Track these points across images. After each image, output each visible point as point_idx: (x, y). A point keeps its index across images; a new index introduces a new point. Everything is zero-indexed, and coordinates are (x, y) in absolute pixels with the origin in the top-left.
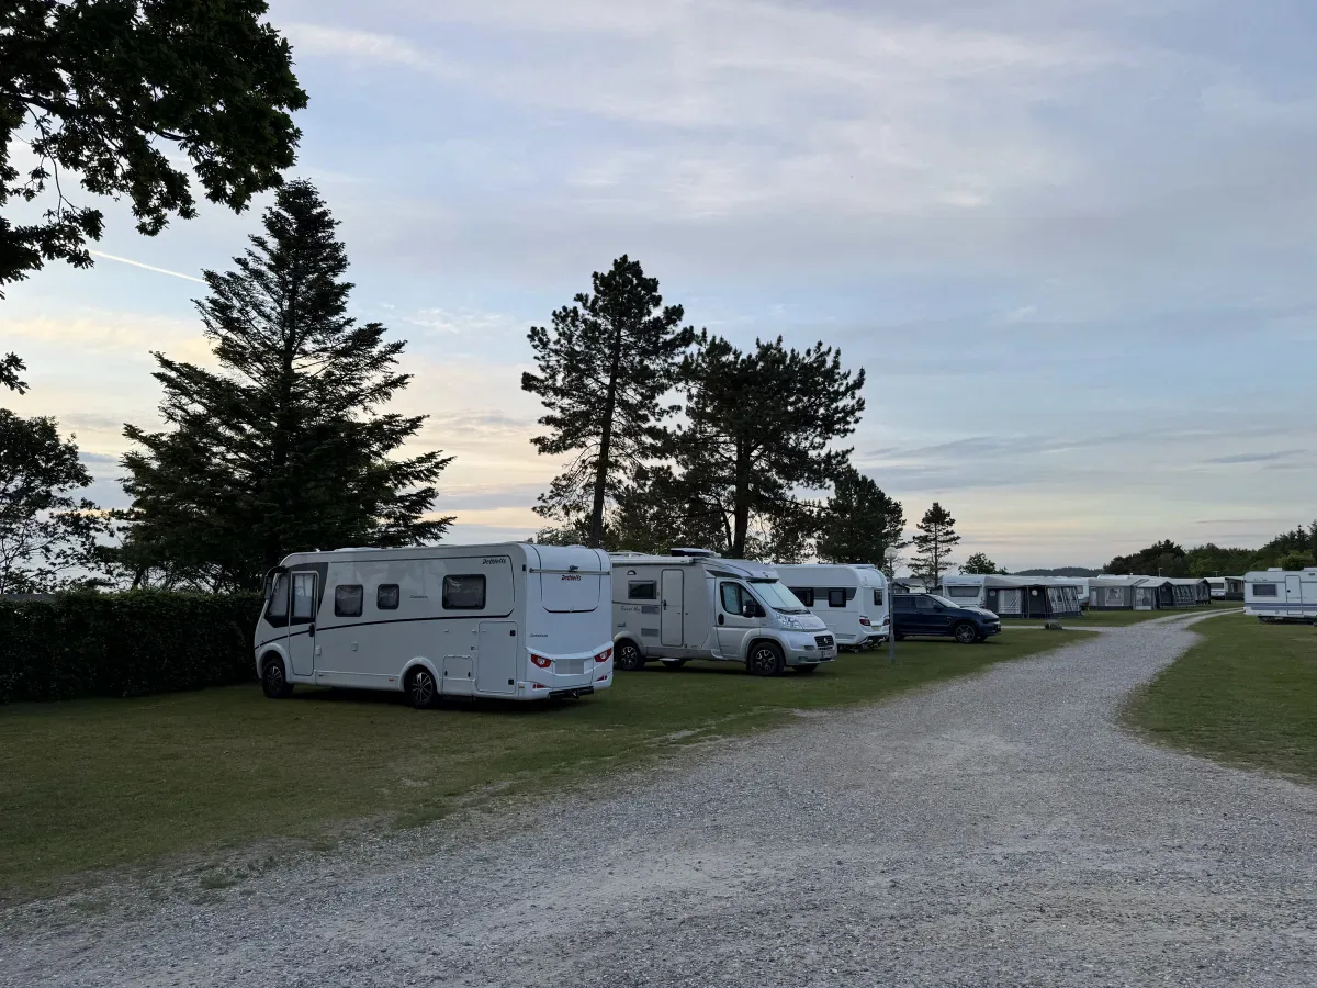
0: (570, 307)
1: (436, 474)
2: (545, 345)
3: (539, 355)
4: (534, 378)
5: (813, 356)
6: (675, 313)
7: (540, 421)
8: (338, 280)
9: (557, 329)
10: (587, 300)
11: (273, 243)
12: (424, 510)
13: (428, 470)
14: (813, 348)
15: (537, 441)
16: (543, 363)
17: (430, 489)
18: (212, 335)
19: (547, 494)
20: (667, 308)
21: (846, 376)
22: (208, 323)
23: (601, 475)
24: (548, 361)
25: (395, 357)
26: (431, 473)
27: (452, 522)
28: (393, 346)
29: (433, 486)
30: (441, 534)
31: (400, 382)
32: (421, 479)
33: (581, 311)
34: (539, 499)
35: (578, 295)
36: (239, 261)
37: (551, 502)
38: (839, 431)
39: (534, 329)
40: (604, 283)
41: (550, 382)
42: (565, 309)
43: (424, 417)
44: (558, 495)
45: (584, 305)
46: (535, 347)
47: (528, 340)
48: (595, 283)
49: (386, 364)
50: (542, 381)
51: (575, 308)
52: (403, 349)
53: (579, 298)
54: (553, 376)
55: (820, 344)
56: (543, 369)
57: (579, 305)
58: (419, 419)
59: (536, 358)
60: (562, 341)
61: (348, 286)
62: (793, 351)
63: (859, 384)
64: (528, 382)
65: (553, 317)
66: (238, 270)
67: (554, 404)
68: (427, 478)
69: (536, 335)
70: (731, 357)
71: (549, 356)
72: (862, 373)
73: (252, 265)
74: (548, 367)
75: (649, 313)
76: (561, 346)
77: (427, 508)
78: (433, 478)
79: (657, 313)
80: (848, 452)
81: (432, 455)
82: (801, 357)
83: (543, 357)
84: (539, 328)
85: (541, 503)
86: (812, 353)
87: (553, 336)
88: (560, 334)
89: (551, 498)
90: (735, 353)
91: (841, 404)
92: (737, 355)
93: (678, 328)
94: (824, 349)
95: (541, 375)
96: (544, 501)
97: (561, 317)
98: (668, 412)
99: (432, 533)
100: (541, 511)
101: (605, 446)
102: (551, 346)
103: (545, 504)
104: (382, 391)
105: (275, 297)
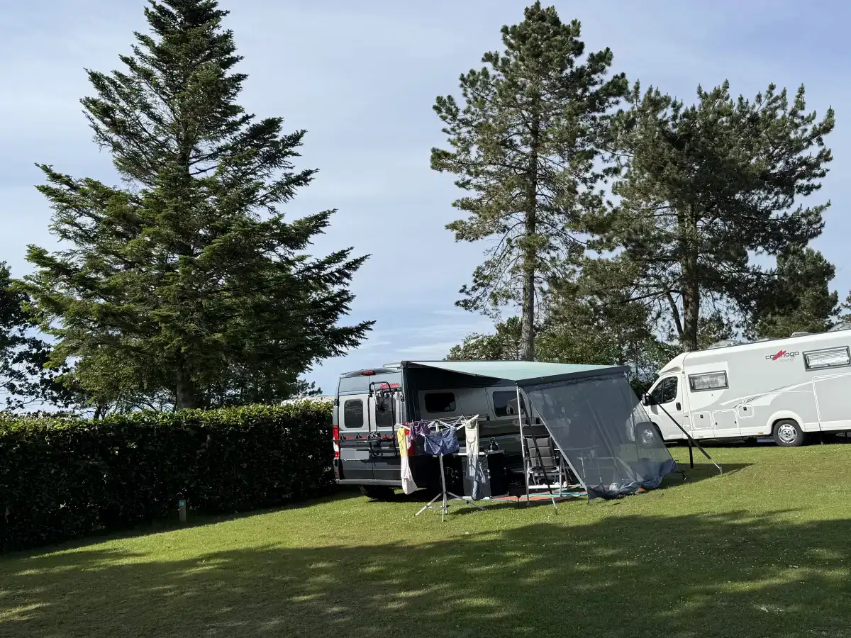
0: (478, 70)
1: (348, 276)
2: (454, 117)
3: (448, 127)
4: (446, 155)
5: (765, 102)
6: (601, 60)
7: (454, 205)
8: (229, 73)
9: (465, 95)
10: (497, 59)
11: (158, 39)
12: (340, 315)
13: (339, 271)
14: (764, 93)
15: (453, 226)
16: (453, 137)
17: (344, 292)
18: (102, 142)
19: (470, 285)
20: (592, 55)
21: (809, 120)
22: (97, 129)
23: (531, 255)
24: (459, 134)
25: (295, 149)
26: (343, 274)
27: (371, 327)
28: (289, 138)
29: (347, 288)
30: (360, 340)
31: (304, 178)
32: (334, 283)
33: (492, 72)
34: (462, 291)
35: (486, 55)
36: (126, 60)
37: (475, 295)
38: (800, 189)
39: (439, 99)
40: (515, 36)
41: (462, 157)
42: (473, 72)
43: (329, 212)
44: (482, 285)
45: (495, 64)
46: (444, 118)
47: (435, 112)
48: (505, 39)
49: (286, 159)
50: (454, 156)
51: (485, 69)
52: (302, 140)
53: (489, 57)
54: (466, 149)
55: (772, 87)
56: (454, 143)
57: (489, 65)
58: (324, 215)
59: (444, 130)
60: (473, 109)
61: (240, 77)
62: (741, 99)
63: (827, 128)
64: (439, 159)
65: (460, 82)
66: (126, 70)
67: (468, 182)
68: (339, 281)
69: (444, 106)
70: (669, 112)
71: (460, 128)
72: (831, 113)
73: (139, 63)
74: (459, 139)
75: (571, 62)
76: (473, 114)
77: (342, 312)
78: (345, 280)
79: (581, 61)
80: (822, 208)
81: (342, 255)
82: (750, 105)
83: (453, 129)
84: (445, 97)
85: (464, 296)
86: (763, 98)
87: (461, 103)
88: (469, 102)
89: (474, 289)
90: (674, 105)
91: (804, 154)
92: (676, 107)
93: (607, 77)
94: (777, 93)
95: (452, 150)
96: (467, 293)
97: (469, 80)
98: (602, 177)
99: (349, 340)
100: (466, 305)
101: (531, 223)
102: (461, 115)
103: (468, 297)
104: (284, 189)
105: (165, 97)
